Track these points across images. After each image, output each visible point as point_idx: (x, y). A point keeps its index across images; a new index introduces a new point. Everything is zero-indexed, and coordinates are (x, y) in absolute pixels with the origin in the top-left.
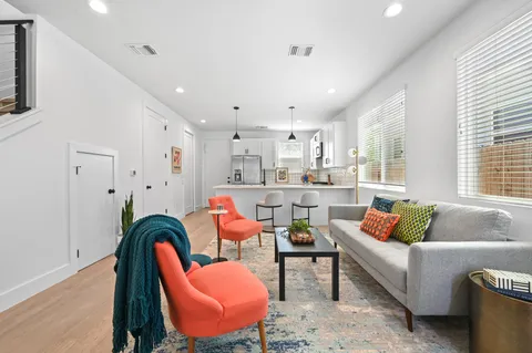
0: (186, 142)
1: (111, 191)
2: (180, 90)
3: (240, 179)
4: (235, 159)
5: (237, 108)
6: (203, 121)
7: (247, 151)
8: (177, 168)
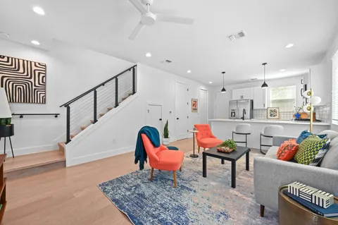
0: (202, 95)
1: (161, 120)
2: (189, 72)
3: (235, 116)
4: (231, 103)
5: (224, 73)
6: (211, 82)
7: (242, 97)
8: (195, 109)
